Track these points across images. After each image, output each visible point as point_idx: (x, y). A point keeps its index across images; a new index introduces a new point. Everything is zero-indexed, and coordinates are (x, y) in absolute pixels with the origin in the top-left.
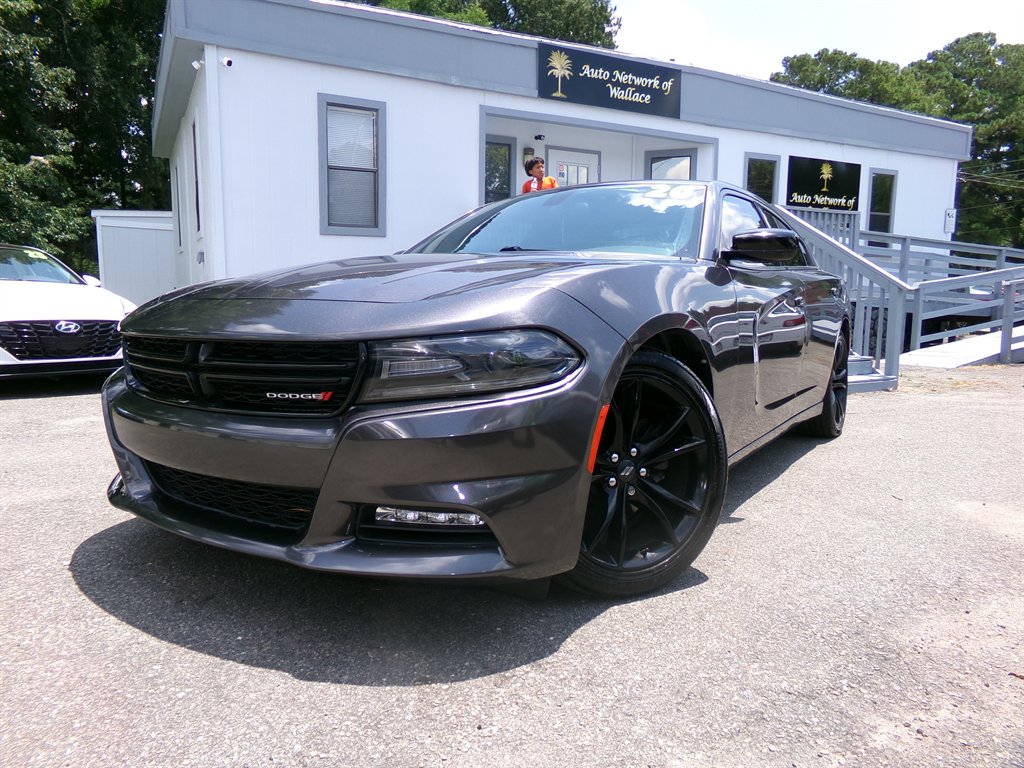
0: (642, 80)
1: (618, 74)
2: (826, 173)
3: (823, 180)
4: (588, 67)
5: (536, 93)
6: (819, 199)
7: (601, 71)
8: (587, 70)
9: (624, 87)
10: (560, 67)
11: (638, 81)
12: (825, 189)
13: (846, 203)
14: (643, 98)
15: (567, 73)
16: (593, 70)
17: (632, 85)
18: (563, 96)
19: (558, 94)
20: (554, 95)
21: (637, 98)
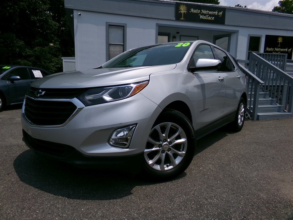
0: (211, 12)
1: (203, 11)
2: (280, 40)
3: (279, 42)
4: (193, 9)
5: (174, 19)
6: (277, 49)
7: (197, 10)
8: (192, 10)
9: (205, 15)
10: (183, 10)
11: (210, 13)
12: (279, 46)
13: (288, 50)
14: (212, 18)
15: (185, 11)
16: (194, 10)
17: (208, 14)
18: (184, 19)
19: (182, 19)
20: (181, 19)
21: (210, 18)
